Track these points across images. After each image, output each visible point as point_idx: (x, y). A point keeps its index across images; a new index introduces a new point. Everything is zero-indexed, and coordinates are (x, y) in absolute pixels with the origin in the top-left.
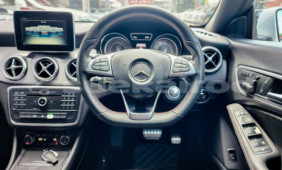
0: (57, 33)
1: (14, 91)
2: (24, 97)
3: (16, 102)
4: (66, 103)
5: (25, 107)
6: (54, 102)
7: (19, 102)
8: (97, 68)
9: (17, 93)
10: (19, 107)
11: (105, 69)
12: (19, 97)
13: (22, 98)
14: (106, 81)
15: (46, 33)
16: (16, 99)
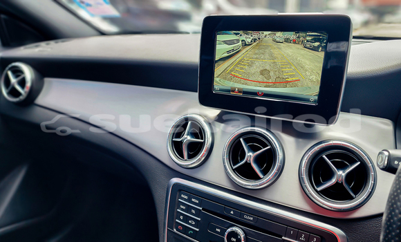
1: (180, 190)
2: (198, 213)
3: (181, 217)
5: (195, 235)
7: (186, 219)
9: (186, 197)
10: (185, 230)
12: (188, 209)
13: (193, 211)
16: (182, 210)
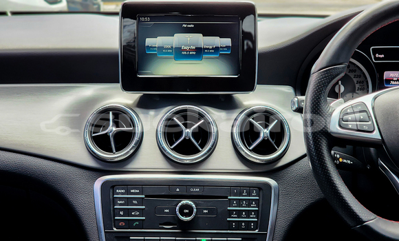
0: (216, 49)
1: (113, 187)
2: (141, 201)
3: (121, 213)
4: (239, 213)
5: (142, 224)
6: (211, 211)
7: (128, 212)
8: (351, 124)
9: (123, 191)
10: (129, 224)
11: (365, 128)
12: (128, 201)
13: (135, 202)
14: (341, 160)
15: (192, 50)
16: (121, 205)
